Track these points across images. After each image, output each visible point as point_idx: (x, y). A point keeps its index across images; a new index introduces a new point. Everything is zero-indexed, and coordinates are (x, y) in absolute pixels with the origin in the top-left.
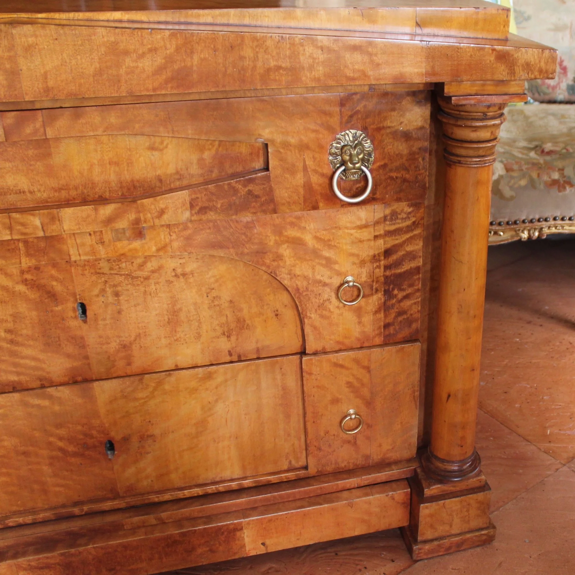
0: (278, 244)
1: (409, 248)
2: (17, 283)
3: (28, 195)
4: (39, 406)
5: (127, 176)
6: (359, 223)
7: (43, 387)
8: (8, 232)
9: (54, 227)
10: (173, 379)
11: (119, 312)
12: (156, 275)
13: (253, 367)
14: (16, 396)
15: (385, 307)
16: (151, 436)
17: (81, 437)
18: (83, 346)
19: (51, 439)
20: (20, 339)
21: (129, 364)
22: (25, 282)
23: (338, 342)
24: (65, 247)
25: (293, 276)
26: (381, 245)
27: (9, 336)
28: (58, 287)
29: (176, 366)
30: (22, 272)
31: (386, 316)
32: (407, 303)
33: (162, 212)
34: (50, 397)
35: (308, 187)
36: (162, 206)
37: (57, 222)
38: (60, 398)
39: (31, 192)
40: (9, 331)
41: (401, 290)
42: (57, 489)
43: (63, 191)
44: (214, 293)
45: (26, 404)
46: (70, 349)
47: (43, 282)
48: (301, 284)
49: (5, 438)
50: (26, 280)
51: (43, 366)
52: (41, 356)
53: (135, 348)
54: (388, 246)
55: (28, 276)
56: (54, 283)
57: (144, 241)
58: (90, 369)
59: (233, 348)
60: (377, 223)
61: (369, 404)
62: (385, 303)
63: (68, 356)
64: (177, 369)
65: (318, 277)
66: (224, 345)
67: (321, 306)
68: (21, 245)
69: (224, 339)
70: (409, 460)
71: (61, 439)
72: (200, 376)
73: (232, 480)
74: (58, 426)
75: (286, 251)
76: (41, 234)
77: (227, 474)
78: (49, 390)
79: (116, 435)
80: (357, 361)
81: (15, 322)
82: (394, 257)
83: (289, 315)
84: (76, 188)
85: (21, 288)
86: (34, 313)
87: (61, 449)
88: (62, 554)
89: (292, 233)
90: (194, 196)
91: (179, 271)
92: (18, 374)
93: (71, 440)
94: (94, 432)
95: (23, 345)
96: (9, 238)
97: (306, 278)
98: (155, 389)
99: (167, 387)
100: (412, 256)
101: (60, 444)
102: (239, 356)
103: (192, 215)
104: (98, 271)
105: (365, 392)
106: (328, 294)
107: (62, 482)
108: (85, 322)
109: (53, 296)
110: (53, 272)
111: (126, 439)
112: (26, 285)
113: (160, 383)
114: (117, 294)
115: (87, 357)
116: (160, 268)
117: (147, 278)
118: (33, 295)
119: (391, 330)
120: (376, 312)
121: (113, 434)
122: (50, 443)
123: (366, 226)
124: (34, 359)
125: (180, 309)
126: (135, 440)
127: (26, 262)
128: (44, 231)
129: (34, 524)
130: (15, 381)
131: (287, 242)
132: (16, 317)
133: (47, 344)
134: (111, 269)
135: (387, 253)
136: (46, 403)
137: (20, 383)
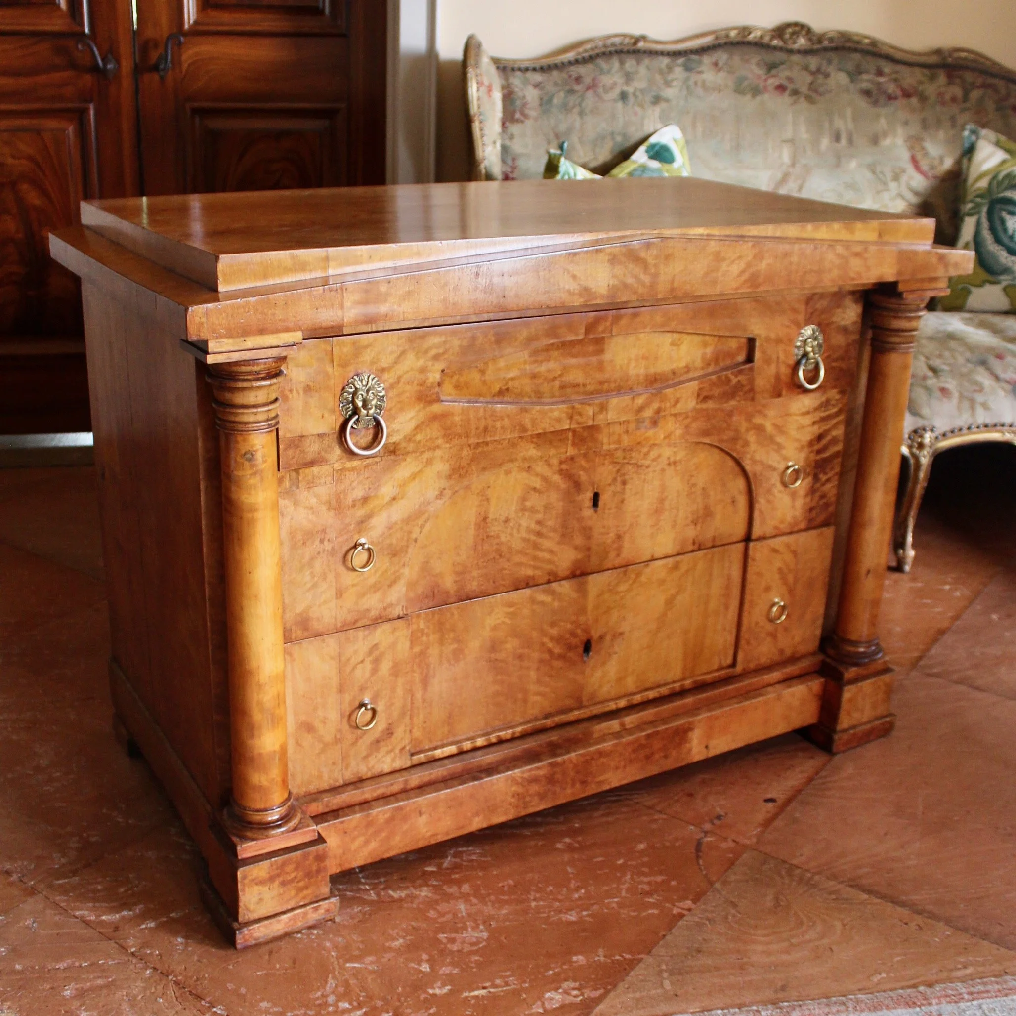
0: (748, 430)
1: (834, 433)
2: (555, 473)
3: (581, 387)
4: (542, 603)
5: (652, 370)
6: (804, 410)
7: (549, 582)
8: (568, 421)
9: (602, 416)
10: (648, 570)
11: (622, 501)
12: (655, 463)
13: (709, 556)
14: (528, 591)
15: (812, 491)
16: (621, 634)
17: (568, 636)
18: (589, 538)
19: (545, 640)
20: (544, 531)
21: (618, 555)
22: (561, 472)
23: (776, 528)
24: (600, 437)
25: (754, 461)
26: (816, 430)
27: (538, 528)
28: (583, 477)
29: (653, 556)
30: (561, 463)
31: (812, 500)
32: (828, 486)
33: (677, 401)
34: (553, 593)
35: (777, 377)
36: (678, 396)
37: (604, 413)
38: (560, 594)
39: (584, 385)
40: (539, 523)
41: (825, 473)
42: (537, 698)
43: (606, 384)
44: (693, 480)
45: (533, 601)
46: (578, 540)
47: (574, 471)
48: (758, 468)
49: (510, 639)
50: (562, 470)
51: (556, 559)
52: (556, 548)
53: (627, 538)
54: (821, 431)
55: (564, 467)
56: (581, 473)
57: (657, 430)
58: (589, 561)
59: (697, 536)
60: (816, 409)
61: (791, 591)
62: (813, 486)
63: (576, 548)
64: (653, 559)
65: (770, 462)
66: (691, 533)
67: (769, 491)
68: (570, 434)
69: (692, 527)
70: (813, 654)
71: (552, 639)
72: (670, 566)
73: (674, 682)
74: (553, 624)
75: (751, 437)
76: (590, 423)
77: (670, 677)
78: (554, 584)
79: (595, 634)
80: (788, 546)
81: (545, 513)
82: (824, 442)
83: (742, 501)
84: (615, 381)
85: (557, 478)
86: (561, 503)
87: (550, 652)
88: (551, 764)
89: (758, 420)
90: (701, 386)
91: (672, 459)
92: (535, 568)
93: (558, 640)
94: (579, 631)
95: (546, 537)
96: (567, 427)
97: (762, 463)
98: (634, 581)
99: (643, 578)
100: (834, 441)
101: (551, 645)
102: (700, 545)
103: (697, 403)
104: (615, 460)
105: (790, 578)
106: (775, 478)
107: (542, 689)
108: (596, 512)
109: (577, 486)
110: (583, 463)
111: (602, 638)
112: (561, 475)
113: (638, 575)
114: (624, 483)
115: (589, 549)
116: (659, 456)
117: (648, 467)
118: (563, 484)
119: (814, 513)
120: (806, 496)
121: (593, 632)
122: (543, 644)
123: (808, 413)
124: (551, 551)
125: (667, 497)
126: (608, 638)
127: (571, 451)
128: (593, 420)
129: (513, 739)
130: (529, 577)
131: (754, 429)
132: (547, 507)
133: (563, 535)
134: (624, 458)
135: (820, 437)
136: (548, 599)
137: (533, 577)
